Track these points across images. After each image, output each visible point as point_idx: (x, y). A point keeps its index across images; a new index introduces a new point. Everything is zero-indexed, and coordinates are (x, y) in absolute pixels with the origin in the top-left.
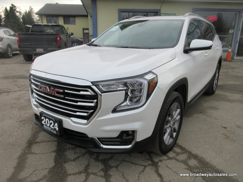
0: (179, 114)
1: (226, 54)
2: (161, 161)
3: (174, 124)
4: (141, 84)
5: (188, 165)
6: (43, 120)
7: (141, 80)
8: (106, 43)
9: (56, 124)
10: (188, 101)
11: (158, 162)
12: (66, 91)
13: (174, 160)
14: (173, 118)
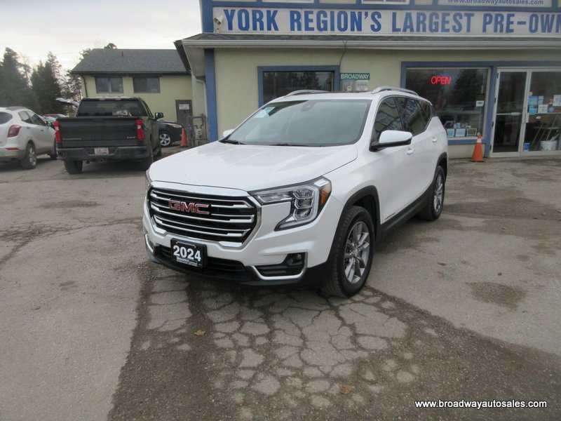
0: (366, 240)
1: (473, 147)
2: (343, 305)
3: (361, 253)
4: (310, 192)
5: (381, 308)
6: (176, 249)
7: (310, 188)
8: (248, 138)
9: (198, 252)
10: (381, 223)
11: (338, 307)
12: (212, 206)
13: (362, 304)
14: (358, 244)
